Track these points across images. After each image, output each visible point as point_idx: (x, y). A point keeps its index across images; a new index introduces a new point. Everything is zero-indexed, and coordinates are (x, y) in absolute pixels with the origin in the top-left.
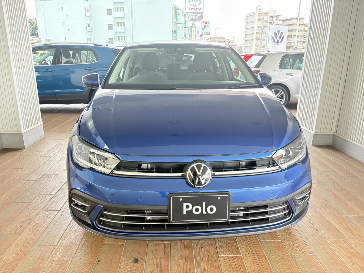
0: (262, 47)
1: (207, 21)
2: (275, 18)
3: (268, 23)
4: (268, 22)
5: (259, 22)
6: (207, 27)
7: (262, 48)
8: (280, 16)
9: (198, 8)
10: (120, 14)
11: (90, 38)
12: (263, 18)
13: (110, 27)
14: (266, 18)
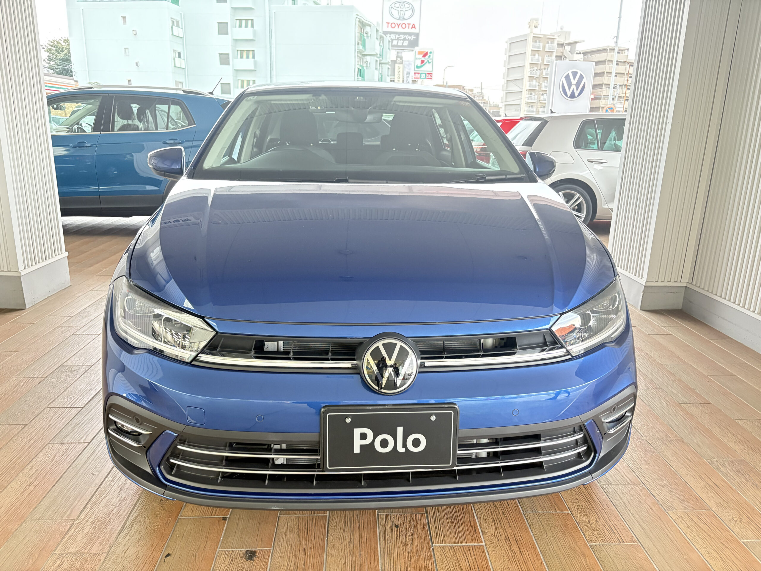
0: (541, 107)
1: (426, 51)
2: (568, 48)
3: (554, 57)
4: (554, 55)
5: (534, 55)
6: (427, 63)
7: (541, 110)
8: (577, 44)
9: (409, 24)
10: (246, 33)
11: (181, 80)
12: (544, 47)
13: (224, 59)
14: (549, 48)
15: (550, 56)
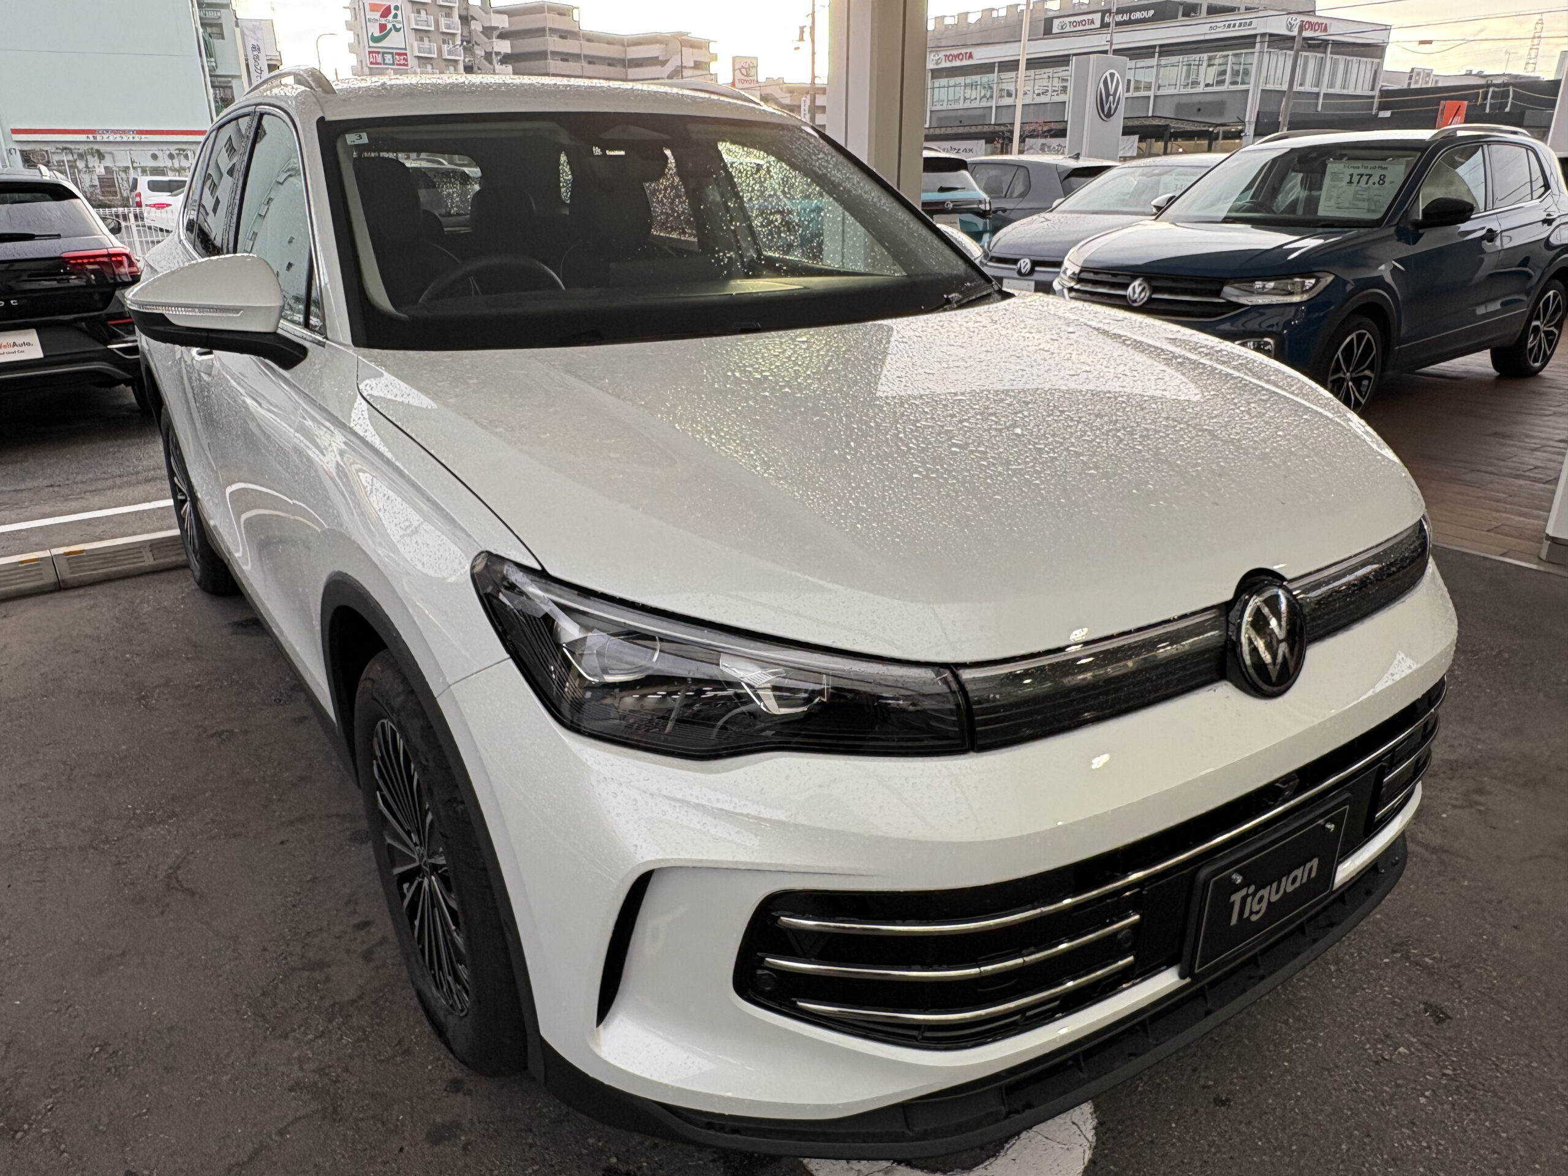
1: (388, 4)
5: (418, 12)
6: (393, 32)
15: (448, 15)
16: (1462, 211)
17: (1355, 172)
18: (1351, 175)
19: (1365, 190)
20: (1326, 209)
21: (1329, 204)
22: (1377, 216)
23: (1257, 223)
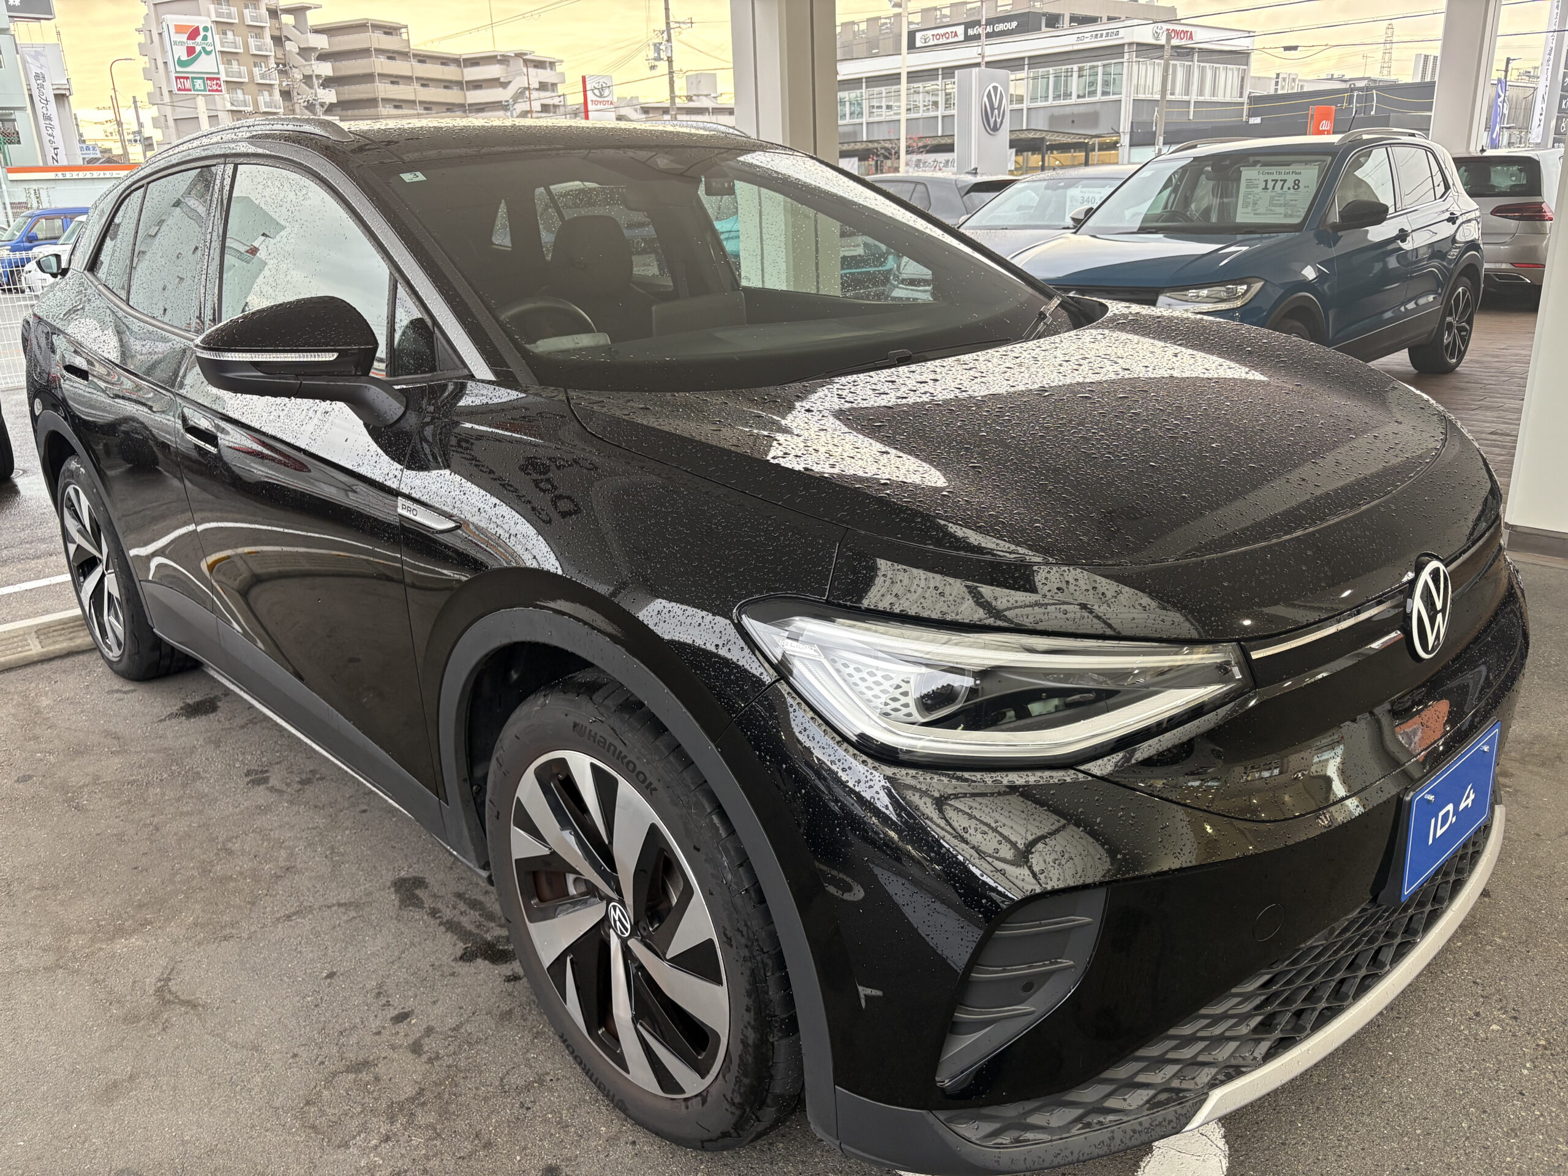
1: (196, 25)
3: (267, 39)
4: (267, 34)
12: (241, 16)
14: (253, 18)
15: (258, 36)
16: (1377, 213)
17: (1270, 178)
18: (1266, 181)
19: (1280, 195)
20: (1243, 216)
21: (1245, 210)
22: (1296, 221)
23: (1172, 232)
